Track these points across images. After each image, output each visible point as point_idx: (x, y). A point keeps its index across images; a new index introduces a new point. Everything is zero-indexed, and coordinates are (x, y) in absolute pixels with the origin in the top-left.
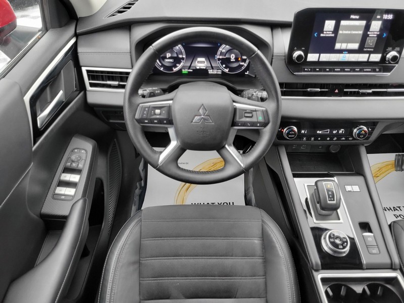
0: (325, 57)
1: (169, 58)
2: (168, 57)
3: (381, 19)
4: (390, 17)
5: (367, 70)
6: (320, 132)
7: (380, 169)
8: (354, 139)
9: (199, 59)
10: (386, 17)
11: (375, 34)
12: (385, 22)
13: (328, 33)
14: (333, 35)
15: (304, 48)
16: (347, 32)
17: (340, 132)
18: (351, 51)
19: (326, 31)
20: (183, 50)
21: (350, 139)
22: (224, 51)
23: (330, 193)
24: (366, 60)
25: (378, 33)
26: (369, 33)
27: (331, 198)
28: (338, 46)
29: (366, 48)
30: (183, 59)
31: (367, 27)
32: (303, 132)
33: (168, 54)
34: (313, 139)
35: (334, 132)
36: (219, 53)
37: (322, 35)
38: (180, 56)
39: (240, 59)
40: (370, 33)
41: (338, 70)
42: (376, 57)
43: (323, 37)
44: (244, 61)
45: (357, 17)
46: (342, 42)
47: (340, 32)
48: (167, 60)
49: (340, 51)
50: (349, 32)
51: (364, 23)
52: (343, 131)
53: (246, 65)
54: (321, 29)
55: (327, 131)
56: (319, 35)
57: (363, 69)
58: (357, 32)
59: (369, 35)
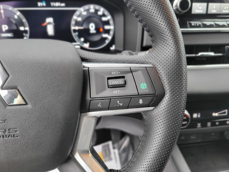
0: (215, 8)
1: (7, 32)
6: (217, 114)
20: (24, 20)
22: (79, 19)
30: (26, 32)
32: (195, 116)
34: (209, 124)
36: (73, 22)
38: (22, 29)
39: (101, 30)
44: (108, 32)
48: (3, 35)
53: (110, 37)
55: (225, 113)
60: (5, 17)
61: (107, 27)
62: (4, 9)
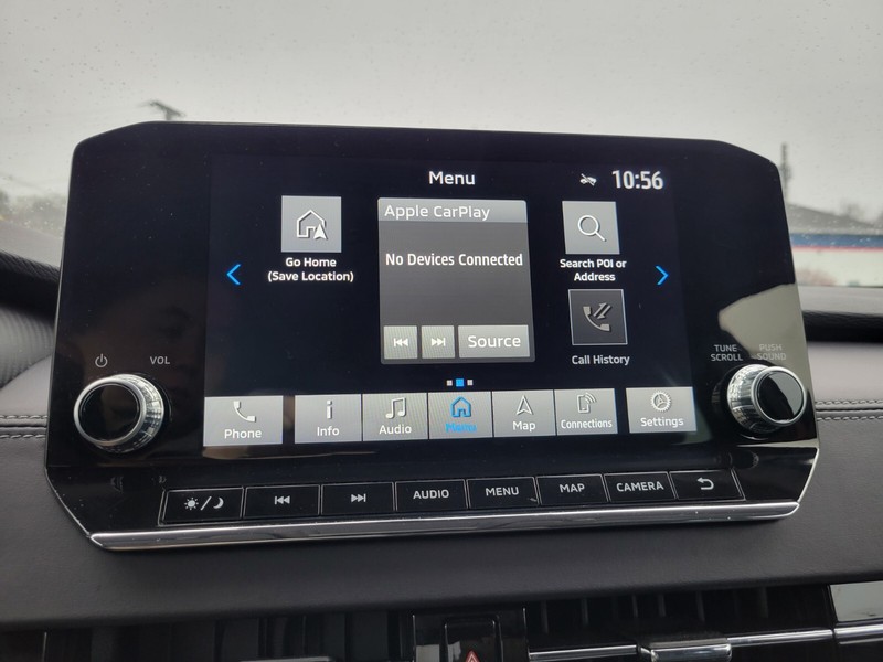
0: (332, 416)
3: (606, 191)
4: (655, 182)
5: (641, 486)
10: (626, 179)
11: (602, 270)
12: (632, 210)
13: (309, 262)
14: (349, 277)
15: (163, 360)
16: (431, 260)
18: (493, 375)
19: (296, 255)
24: (607, 425)
25: (621, 264)
26: (565, 264)
28: (398, 342)
29: (582, 352)
31: (545, 236)
37: (275, 276)
40: (576, 264)
41: (432, 494)
42: (665, 408)
45: (468, 180)
46: (419, 319)
47: (390, 259)
49: (425, 376)
50: (448, 260)
51: (514, 210)
54: (263, 243)
56: (253, 275)
57: (612, 482)
58: (493, 261)
59: (573, 271)
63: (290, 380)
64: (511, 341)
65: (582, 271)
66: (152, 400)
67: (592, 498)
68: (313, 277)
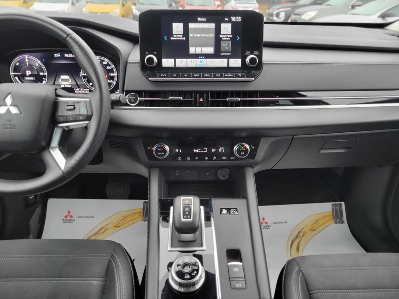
0: (182, 63)
1: (30, 76)
2: (28, 75)
3: (230, 21)
4: (239, 19)
5: (229, 75)
6: (197, 151)
7: (317, 221)
8: (237, 159)
9: (63, 77)
10: (234, 19)
11: (228, 37)
12: (235, 26)
13: (177, 36)
14: (184, 39)
15: (155, 53)
16: (198, 35)
17: (220, 150)
18: (207, 56)
19: (175, 35)
20: (44, 67)
21: (233, 158)
23: (187, 209)
24: (226, 65)
25: (231, 36)
26: (221, 36)
27: (186, 215)
28: (192, 50)
29: (222, 52)
30: (45, 76)
31: (218, 31)
32: (177, 151)
33: (27, 72)
34: (189, 158)
35: (213, 151)
37: (172, 38)
38: (42, 74)
39: (107, 76)
40: (223, 36)
41: (196, 75)
42: (236, 63)
43: (173, 40)
44: (112, 78)
45: (205, 20)
46: (196, 46)
47: (191, 35)
48: (27, 78)
49: (196, 56)
50: (200, 35)
51: (213, 26)
52: (223, 150)
53: (114, 83)
54: (170, 32)
55: (205, 150)
56: (168, 38)
57: (225, 75)
58: (208, 36)
59: (222, 38)
60: (29, 65)
61: (111, 74)
62: (28, 59)
63: (174, 56)
64: (211, 50)
65: (224, 37)
66: (155, 60)
67: (221, 76)
68: (178, 39)
